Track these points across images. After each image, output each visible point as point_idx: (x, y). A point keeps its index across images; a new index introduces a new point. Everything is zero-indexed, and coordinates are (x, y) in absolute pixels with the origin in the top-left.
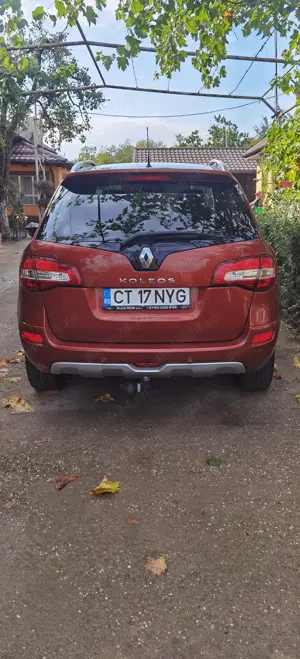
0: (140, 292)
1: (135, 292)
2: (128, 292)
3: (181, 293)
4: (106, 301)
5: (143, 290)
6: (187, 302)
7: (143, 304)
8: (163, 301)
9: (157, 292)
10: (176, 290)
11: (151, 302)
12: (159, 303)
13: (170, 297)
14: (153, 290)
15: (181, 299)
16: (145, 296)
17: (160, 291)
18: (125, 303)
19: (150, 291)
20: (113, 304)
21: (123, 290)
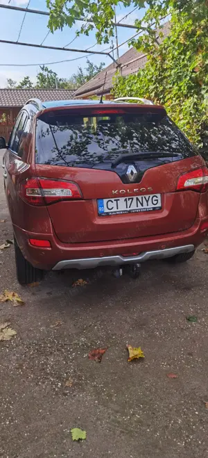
0: (126, 200)
1: (122, 200)
2: (117, 200)
3: (155, 198)
4: (100, 209)
5: (127, 198)
6: (159, 205)
7: (128, 209)
8: (142, 205)
9: (137, 199)
10: (151, 196)
11: (134, 207)
12: (140, 207)
13: (147, 201)
14: (135, 198)
15: (155, 202)
16: (129, 202)
17: (140, 197)
18: (115, 210)
19: (132, 199)
20: (106, 211)
21: (113, 200)
